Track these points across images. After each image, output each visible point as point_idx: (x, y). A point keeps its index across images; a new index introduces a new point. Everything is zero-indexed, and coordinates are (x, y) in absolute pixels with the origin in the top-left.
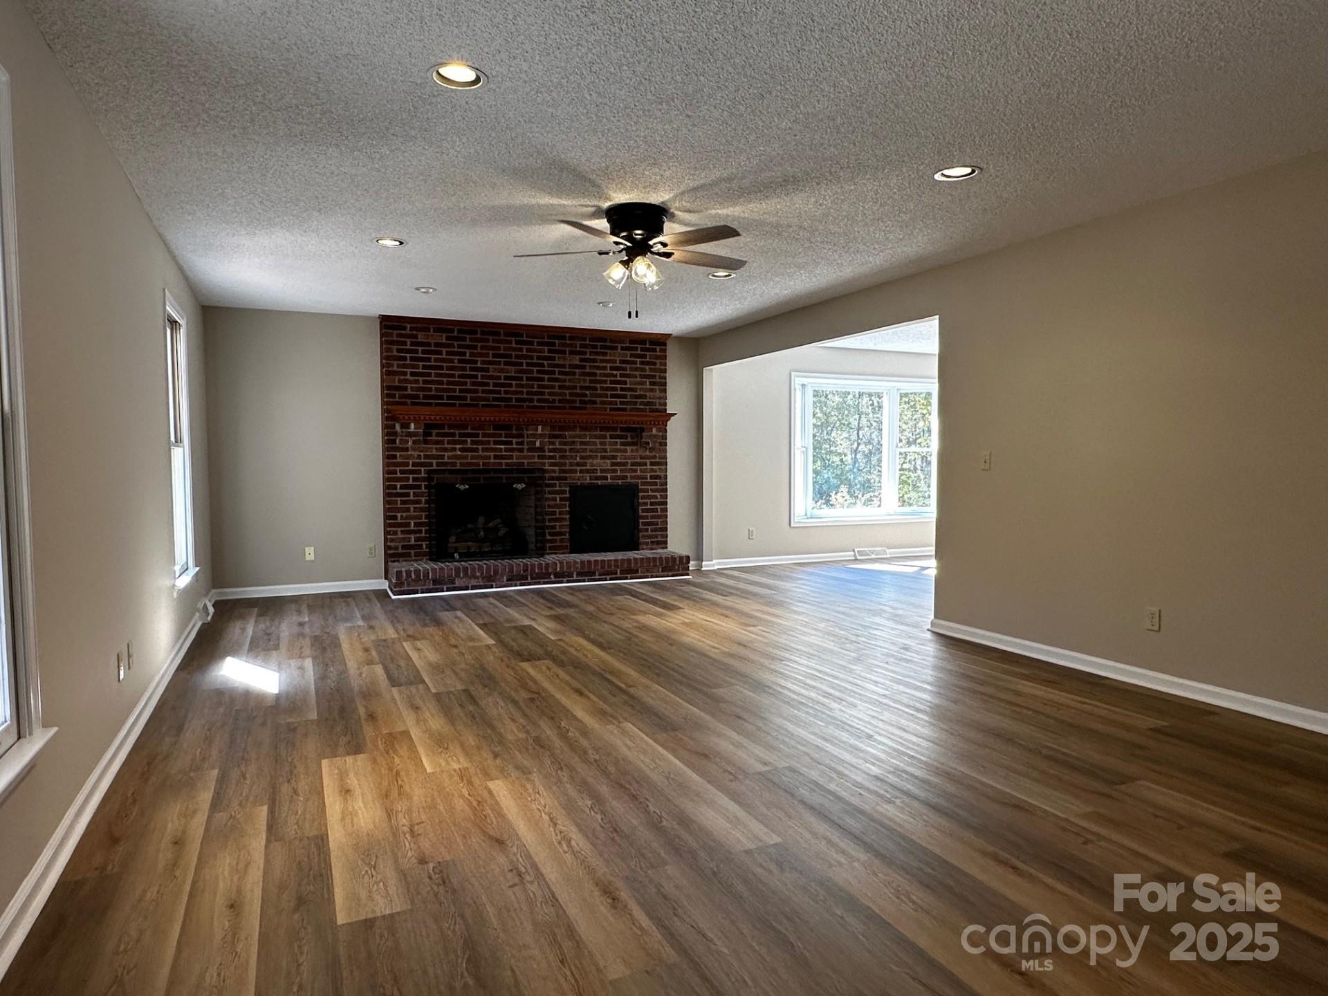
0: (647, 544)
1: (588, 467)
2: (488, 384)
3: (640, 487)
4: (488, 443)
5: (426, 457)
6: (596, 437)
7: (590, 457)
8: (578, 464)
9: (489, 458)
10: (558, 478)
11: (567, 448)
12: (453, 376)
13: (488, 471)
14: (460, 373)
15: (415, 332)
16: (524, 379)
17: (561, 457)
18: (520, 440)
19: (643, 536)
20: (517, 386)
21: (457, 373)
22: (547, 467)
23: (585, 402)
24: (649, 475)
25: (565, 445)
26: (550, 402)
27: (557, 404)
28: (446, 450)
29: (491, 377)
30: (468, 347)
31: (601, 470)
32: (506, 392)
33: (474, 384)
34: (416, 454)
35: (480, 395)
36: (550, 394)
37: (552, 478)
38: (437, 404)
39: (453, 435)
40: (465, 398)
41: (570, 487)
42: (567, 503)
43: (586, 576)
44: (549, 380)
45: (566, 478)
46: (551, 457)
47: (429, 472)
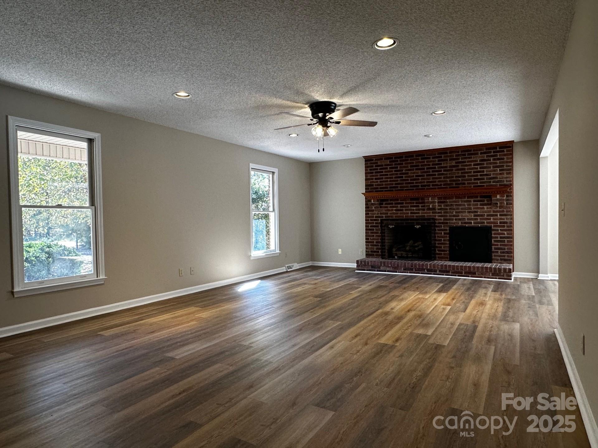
0: (497, 260)
1: (460, 218)
2: (408, 180)
3: (493, 228)
4: (408, 207)
5: (381, 214)
6: (465, 202)
7: (462, 212)
8: (454, 216)
9: (408, 213)
10: (443, 223)
11: (448, 208)
12: (392, 178)
13: (408, 220)
14: (395, 176)
15: (376, 161)
16: (425, 175)
17: (444, 213)
18: (423, 205)
19: (495, 256)
20: (422, 179)
21: (394, 176)
22: (437, 218)
23: (458, 184)
24: (499, 221)
25: (447, 206)
26: (439, 186)
27: (443, 186)
28: (389, 210)
29: (409, 177)
30: (399, 164)
31: (467, 218)
32: (416, 183)
33: (401, 180)
34: (377, 212)
35: (404, 185)
36: (439, 181)
37: (440, 223)
38: (385, 191)
39: (392, 204)
40: (397, 187)
41: (450, 227)
42: (448, 235)
43: (444, 273)
44: (438, 175)
45: (447, 223)
46: (439, 213)
47: (381, 220)
